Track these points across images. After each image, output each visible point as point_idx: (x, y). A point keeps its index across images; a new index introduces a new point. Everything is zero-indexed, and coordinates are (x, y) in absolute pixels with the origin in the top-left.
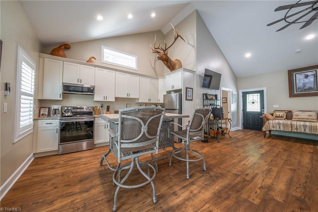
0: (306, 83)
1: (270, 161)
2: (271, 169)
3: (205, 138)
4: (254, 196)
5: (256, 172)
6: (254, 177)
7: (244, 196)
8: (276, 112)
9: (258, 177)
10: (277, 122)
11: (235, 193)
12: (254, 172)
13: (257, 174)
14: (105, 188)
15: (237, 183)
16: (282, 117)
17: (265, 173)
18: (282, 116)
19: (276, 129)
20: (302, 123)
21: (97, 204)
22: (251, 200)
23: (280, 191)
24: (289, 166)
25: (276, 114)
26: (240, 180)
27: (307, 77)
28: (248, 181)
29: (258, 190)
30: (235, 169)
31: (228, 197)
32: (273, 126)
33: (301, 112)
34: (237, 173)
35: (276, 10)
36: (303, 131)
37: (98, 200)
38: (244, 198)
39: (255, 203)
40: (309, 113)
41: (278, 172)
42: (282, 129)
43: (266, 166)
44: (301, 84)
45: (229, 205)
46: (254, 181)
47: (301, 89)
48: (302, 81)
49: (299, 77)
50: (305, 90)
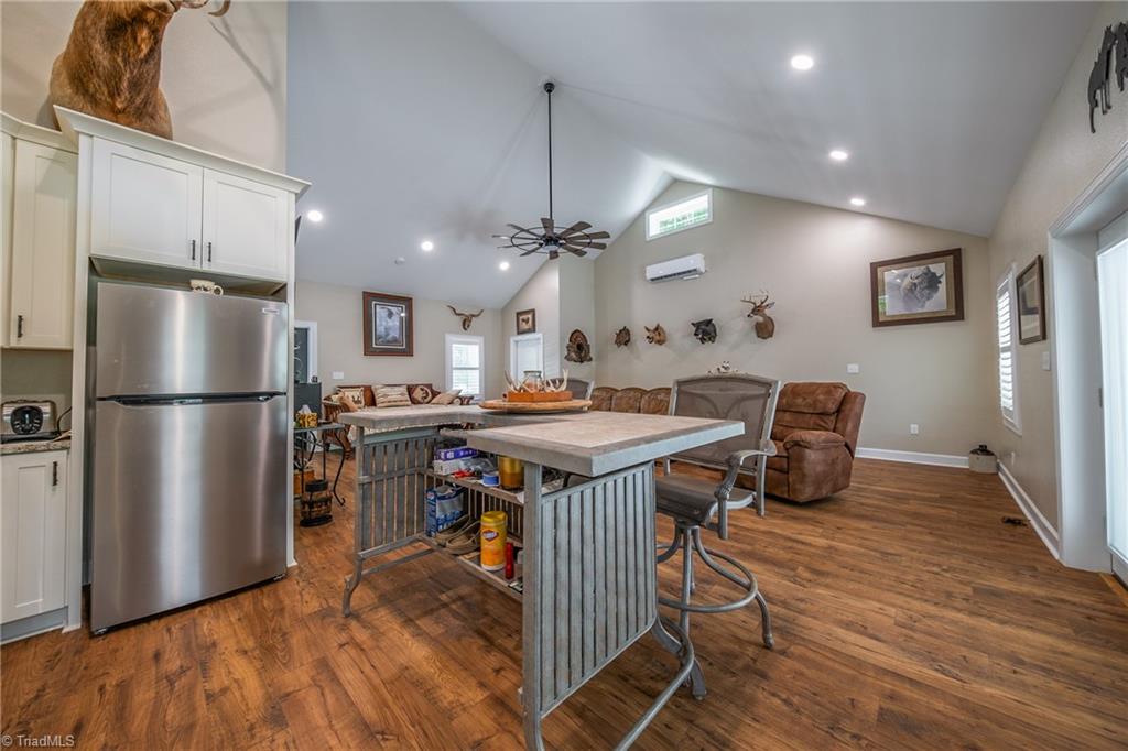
0: (390, 328)
3: (307, 508)
14: (734, 717)
16: (359, 402)
18: (358, 400)
21: (795, 700)
27: (390, 315)
33: (389, 389)
37: (785, 708)
40: (400, 388)
44: (383, 328)
47: (382, 338)
48: (384, 323)
49: (380, 312)
50: (388, 342)
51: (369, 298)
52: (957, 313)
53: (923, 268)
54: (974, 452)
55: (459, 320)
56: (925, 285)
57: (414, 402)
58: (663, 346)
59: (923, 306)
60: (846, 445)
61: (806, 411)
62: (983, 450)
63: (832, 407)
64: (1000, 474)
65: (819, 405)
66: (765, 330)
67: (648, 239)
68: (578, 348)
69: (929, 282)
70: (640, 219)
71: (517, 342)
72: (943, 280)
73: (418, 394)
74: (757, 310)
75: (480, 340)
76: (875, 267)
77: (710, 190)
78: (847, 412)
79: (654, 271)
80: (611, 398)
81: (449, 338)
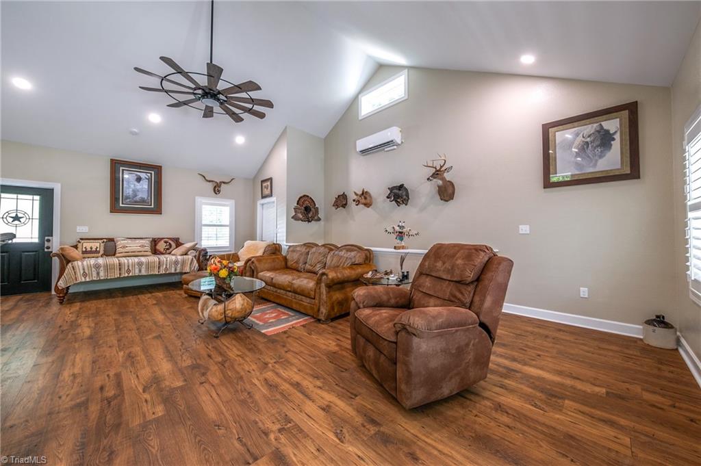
0: (138, 191)
1: (116, 342)
2: (130, 353)
4: (149, 408)
5: (113, 374)
6: (119, 383)
7: (136, 422)
8: (82, 241)
9: (124, 376)
10: (92, 263)
11: (117, 433)
12: (108, 375)
13: (118, 376)
15: (100, 418)
16: (96, 252)
17: (128, 364)
18: (96, 250)
19: (91, 279)
20: (136, 260)
22: (150, 417)
23: (170, 374)
24: (148, 335)
25: (84, 246)
26: (99, 407)
27: (139, 179)
28: (115, 397)
29: (145, 396)
30: (63, 398)
31: (112, 453)
32: (84, 272)
33: (129, 241)
34: (78, 401)
35: (162, 58)
36: (137, 273)
38: (139, 425)
39: (160, 414)
40: (142, 241)
41: (145, 351)
42: (102, 275)
43: (119, 353)
44: (131, 190)
45: (128, 459)
46: (125, 388)
47: (129, 198)
48: (132, 186)
49: (127, 176)
50: (136, 202)
51: (116, 165)
52: (633, 171)
53: (595, 125)
54: (649, 322)
55: (210, 186)
56: (598, 143)
57: (155, 252)
58: (370, 209)
59: (595, 165)
60: (482, 325)
61: (444, 277)
62: (660, 321)
63: (470, 275)
64: (681, 351)
65: (457, 272)
66: (446, 192)
67: (360, 118)
68: (306, 210)
69: (602, 139)
70: (354, 102)
71: (263, 205)
72: (617, 137)
73: (161, 246)
74: (437, 174)
75: (232, 202)
76: (547, 129)
77: (406, 70)
78: (486, 282)
79: (362, 144)
80: (308, 253)
81: (199, 200)
